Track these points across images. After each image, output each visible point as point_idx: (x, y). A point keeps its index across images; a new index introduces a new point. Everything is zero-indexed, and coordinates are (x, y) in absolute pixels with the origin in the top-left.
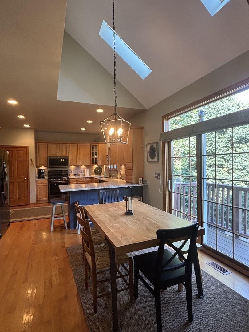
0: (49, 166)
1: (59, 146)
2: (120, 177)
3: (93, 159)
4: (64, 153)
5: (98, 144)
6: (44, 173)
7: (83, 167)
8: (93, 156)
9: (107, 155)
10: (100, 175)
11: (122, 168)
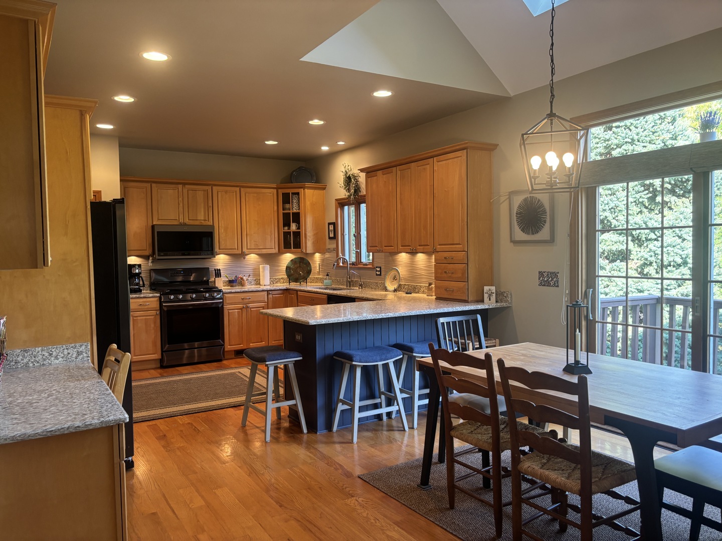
0: (159, 255)
1: (185, 191)
2: (396, 286)
3: (287, 234)
4: (201, 216)
5: (304, 188)
6: (138, 275)
7: (252, 258)
8: (287, 224)
9: (329, 224)
10: (306, 282)
11: (399, 261)
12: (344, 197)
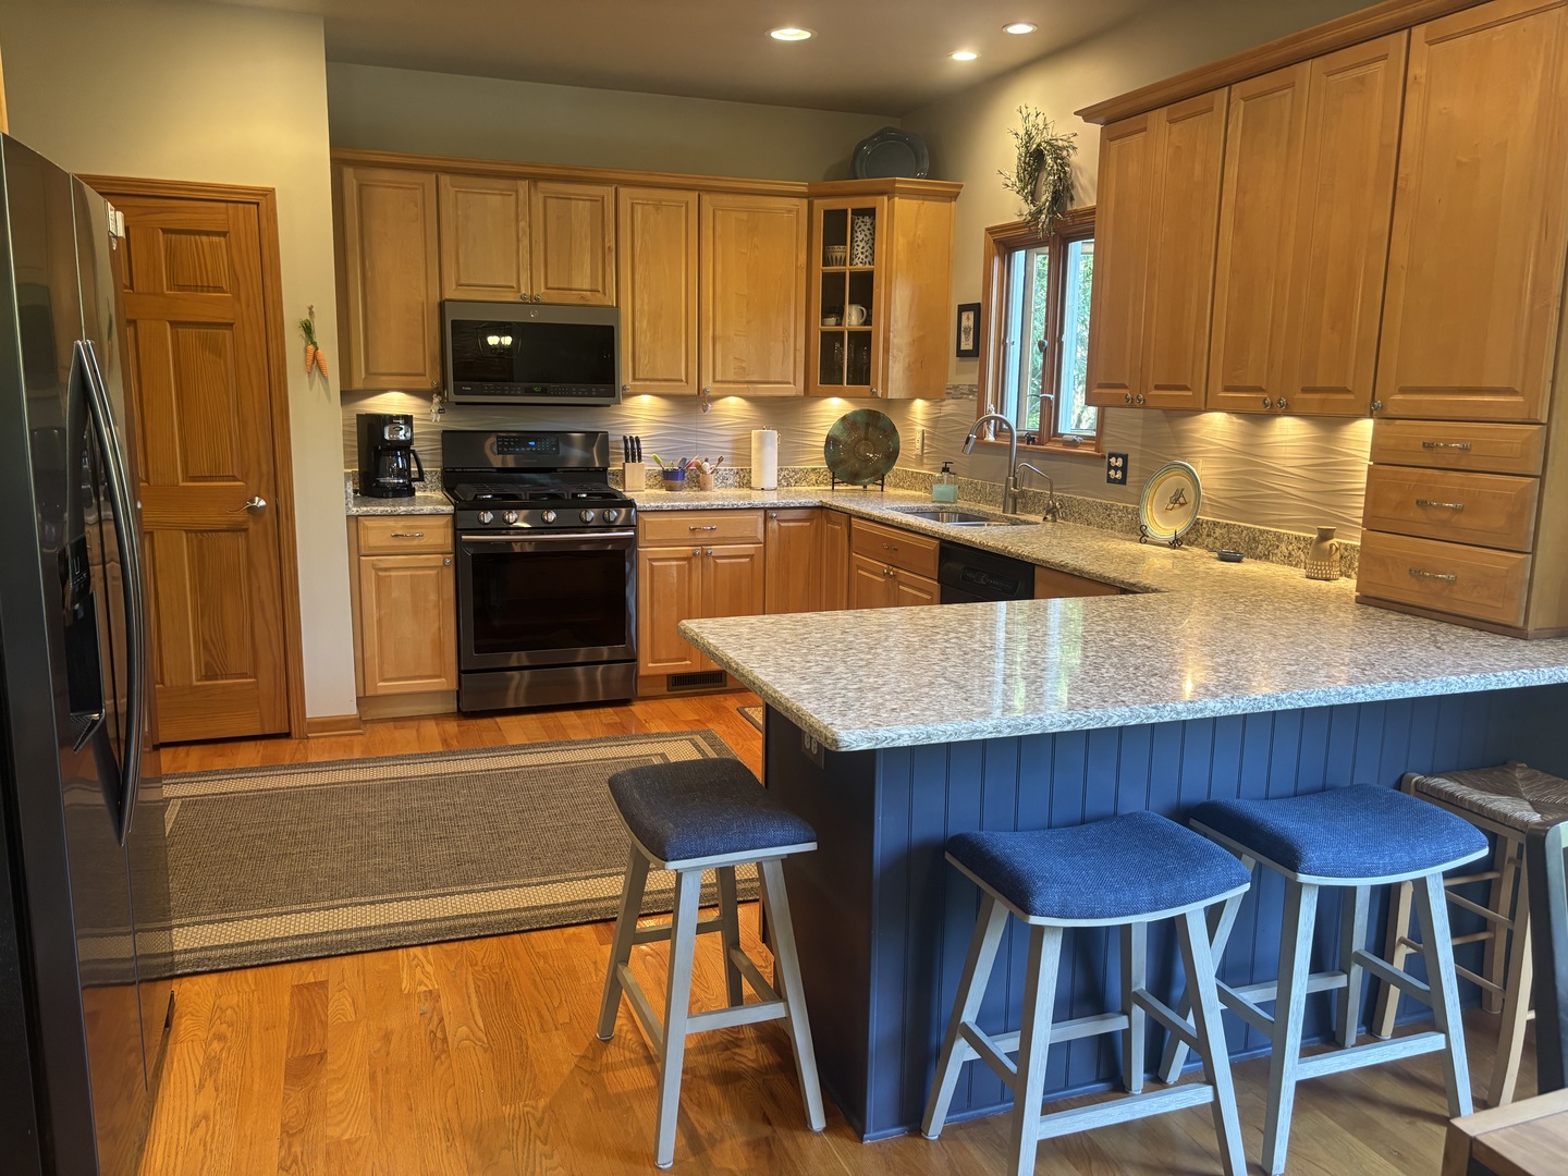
0: (458, 391)
1: (538, 200)
2: (1180, 528)
3: (830, 340)
4: (583, 280)
5: (890, 193)
6: (405, 447)
7: (733, 407)
8: (833, 308)
9: (962, 309)
10: (882, 485)
11: (1202, 441)
12: (1016, 219)
